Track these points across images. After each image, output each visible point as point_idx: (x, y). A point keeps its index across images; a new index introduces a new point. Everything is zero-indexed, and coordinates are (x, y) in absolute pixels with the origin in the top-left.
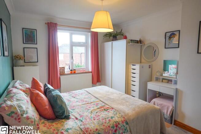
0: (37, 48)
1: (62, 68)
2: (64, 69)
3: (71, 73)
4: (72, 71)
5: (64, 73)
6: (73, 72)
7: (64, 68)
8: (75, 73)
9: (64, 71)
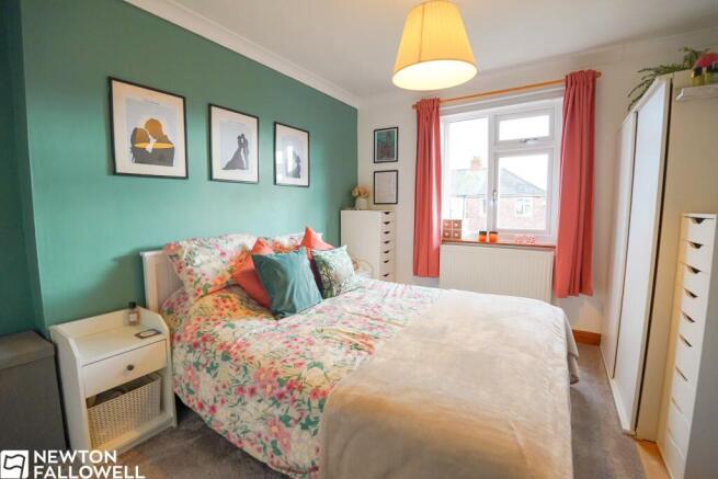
0: (397, 171)
1: (456, 222)
2: (460, 227)
3: (482, 241)
4: (483, 237)
5: (459, 237)
6: (488, 238)
7: (459, 222)
8: (493, 242)
9: (460, 233)
